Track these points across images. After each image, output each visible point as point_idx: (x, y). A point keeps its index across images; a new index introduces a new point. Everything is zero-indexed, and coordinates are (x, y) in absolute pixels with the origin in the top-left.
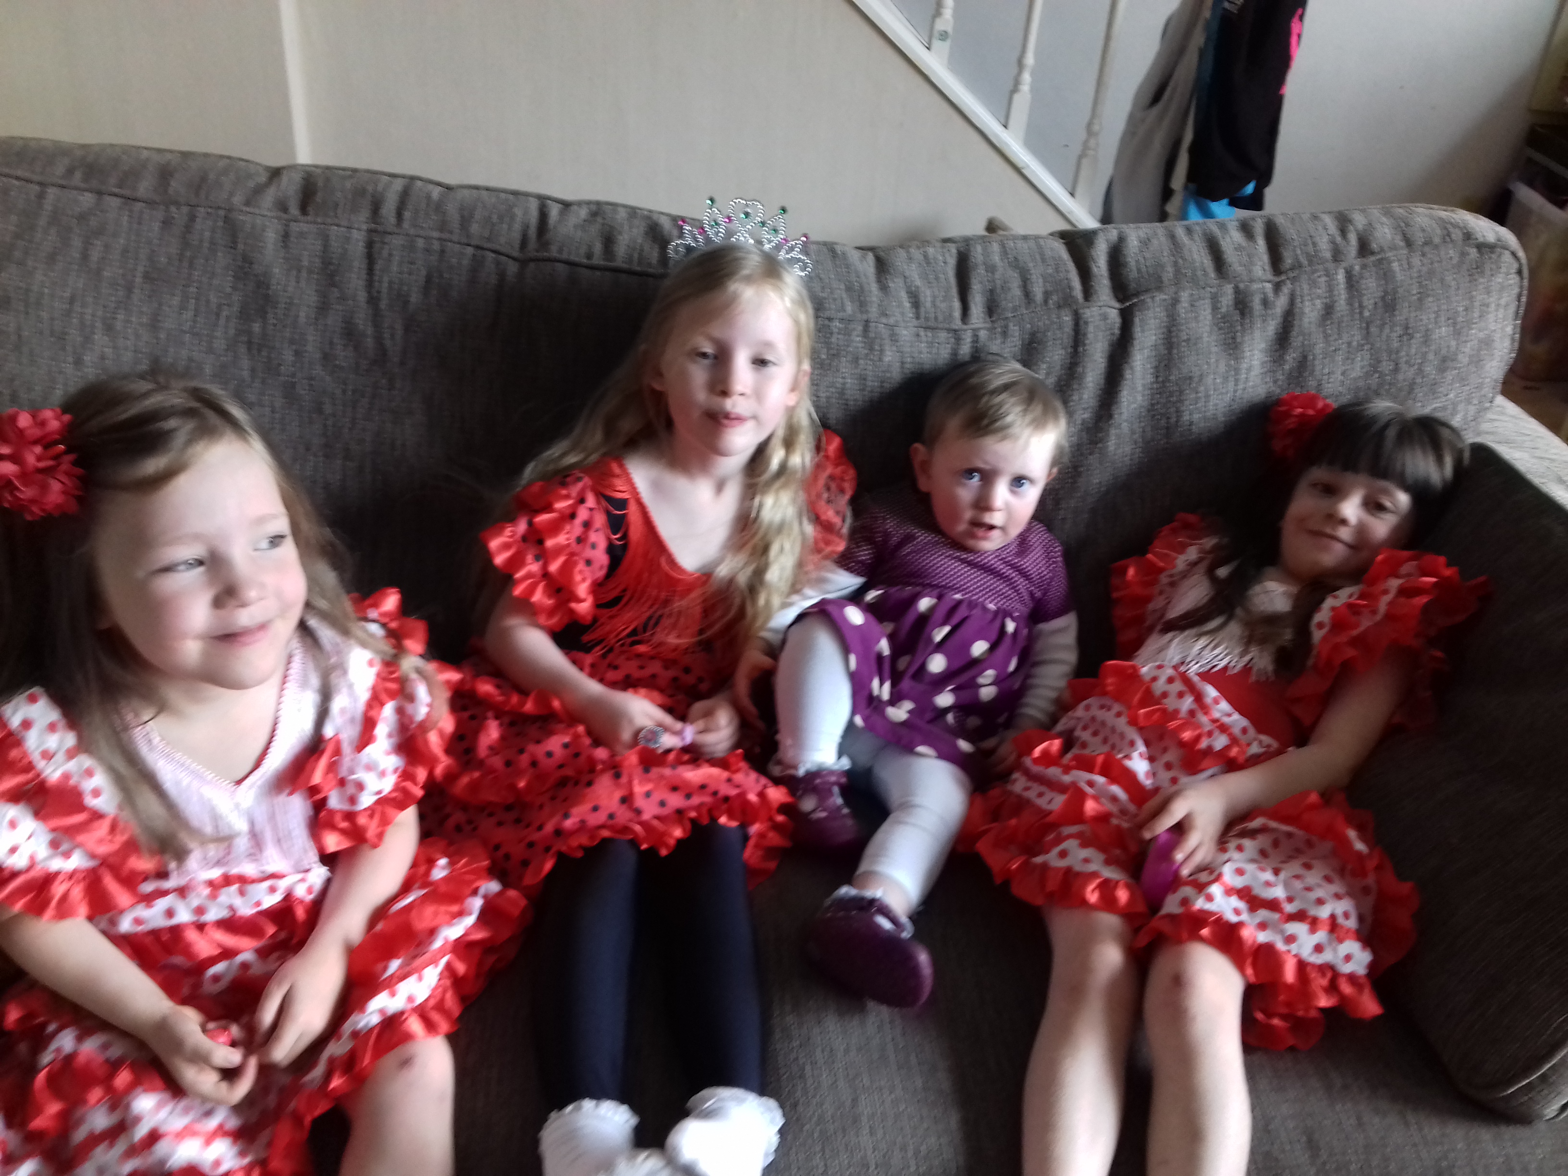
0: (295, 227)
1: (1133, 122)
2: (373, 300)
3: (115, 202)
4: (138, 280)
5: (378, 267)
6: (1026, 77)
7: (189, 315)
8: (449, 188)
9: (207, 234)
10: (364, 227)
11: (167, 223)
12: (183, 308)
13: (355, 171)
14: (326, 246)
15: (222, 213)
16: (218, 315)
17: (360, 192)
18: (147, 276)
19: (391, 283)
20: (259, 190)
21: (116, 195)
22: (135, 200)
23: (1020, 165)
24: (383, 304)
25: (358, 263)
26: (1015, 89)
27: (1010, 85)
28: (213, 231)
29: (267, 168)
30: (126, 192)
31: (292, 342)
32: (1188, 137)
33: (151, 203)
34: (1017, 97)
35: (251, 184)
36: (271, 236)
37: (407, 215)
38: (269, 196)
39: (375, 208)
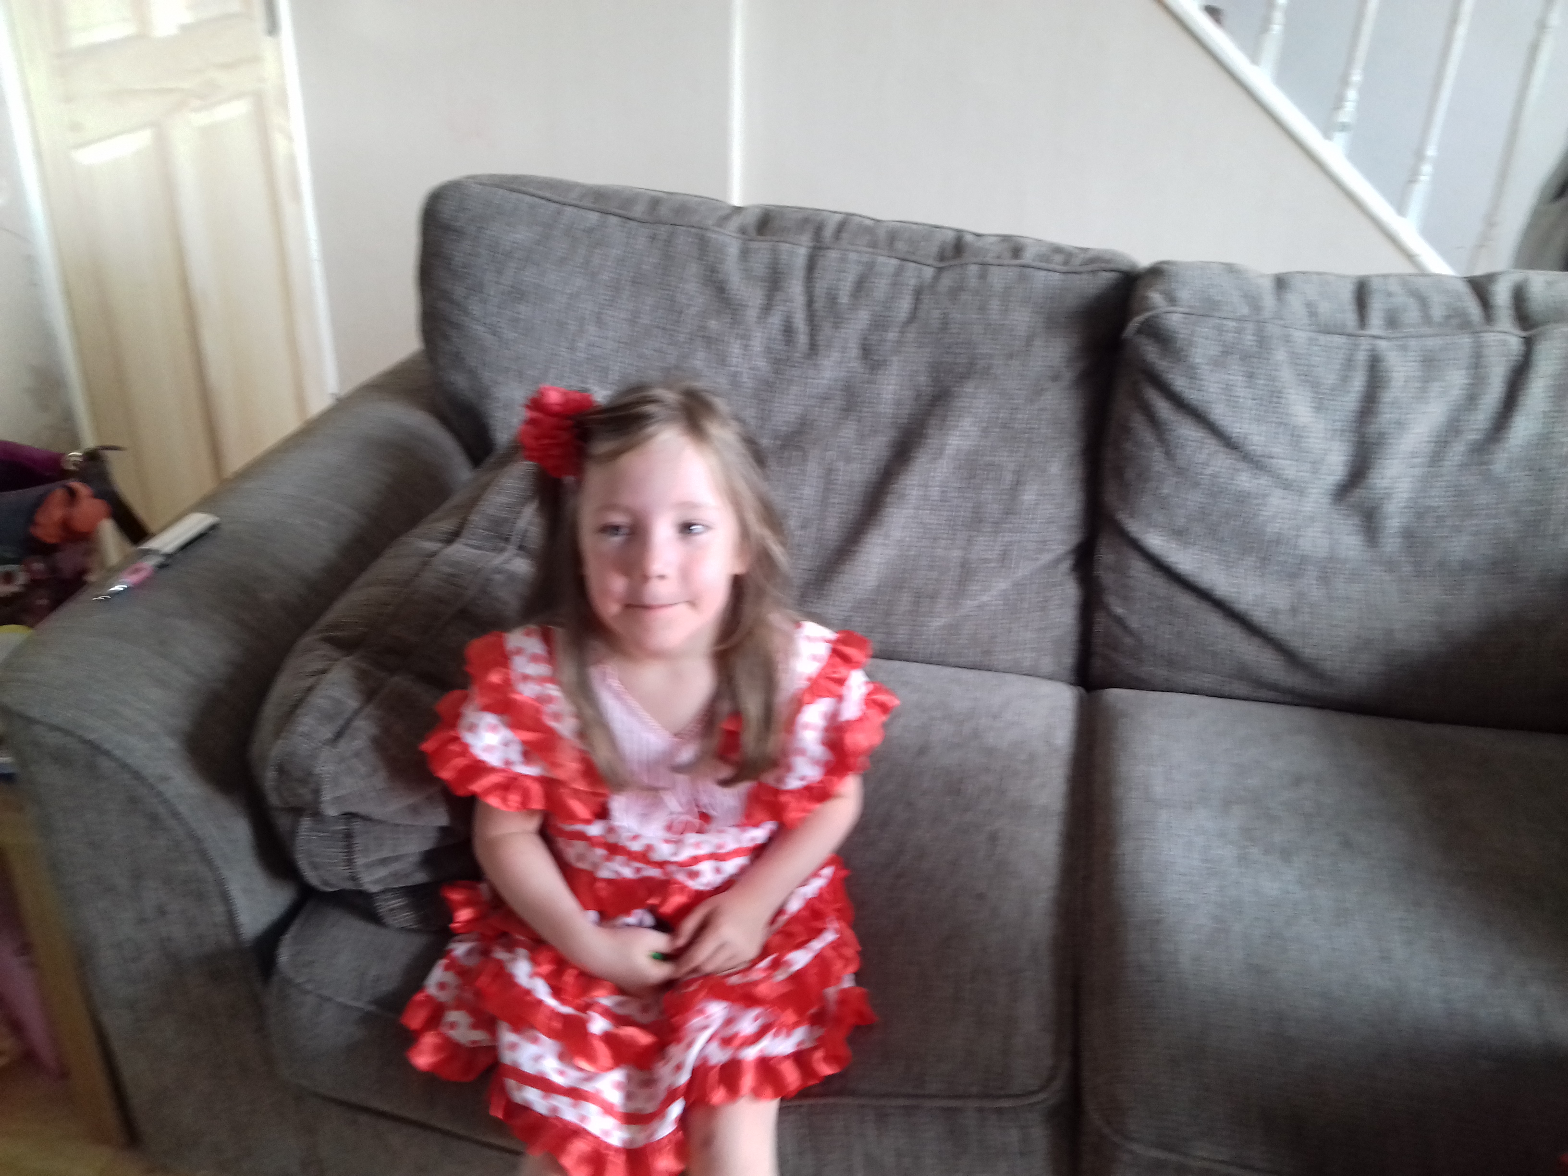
0: (752, 245)
3: (615, 220)
5: (818, 273)
6: (1427, 169)
8: (878, 221)
9: (684, 248)
10: (808, 244)
13: (799, 209)
14: (774, 258)
15: (697, 231)
18: (633, 281)
19: (826, 288)
20: (726, 218)
21: (615, 214)
22: (631, 219)
24: (818, 307)
25: (800, 272)
26: (1412, 181)
27: (1407, 176)
28: (689, 246)
29: (731, 207)
30: (625, 213)
33: (642, 222)
34: (1415, 187)
35: (721, 213)
36: (733, 249)
37: (844, 235)
38: (734, 223)
39: (819, 229)
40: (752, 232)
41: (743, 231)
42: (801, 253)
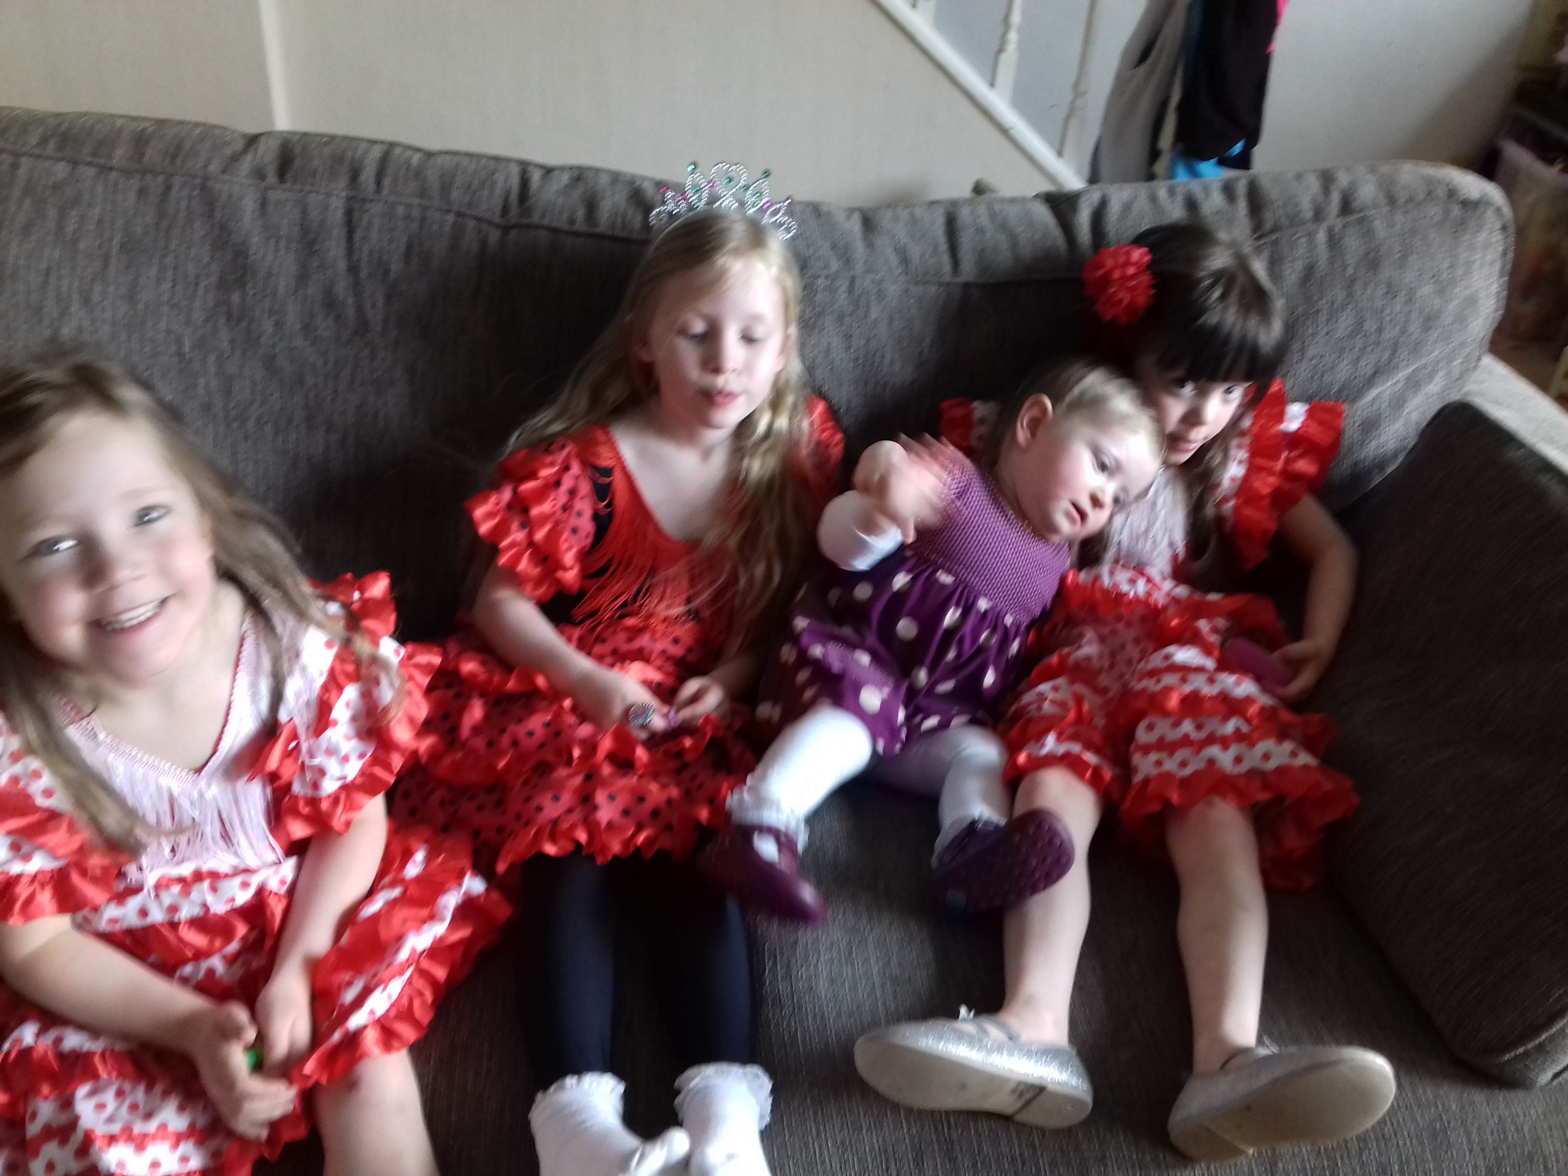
0: (273, 196)
1: (1121, 82)
2: (353, 269)
3: (90, 172)
4: (115, 250)
5: (358, 235)
6: (1013, 37)
7: (166, 286)
8: (429, 154)
9: (184, 204)
10: (344, 194)
11: (142, 192)
12: (159, 280)
13: (333, 137)
14: (304, 213)
15: (198, 181)
16: (197, 285)
17: (338, 159)
18: (123, 247)
19: (371, 252)
20: (235, 158)
21: (90, 164)
22: (111, 169)
23: (1007, 126)
24: (364, 274)
25: (338, 232)
26: (1001, 50)
27: (995, 47)
28: (190, 199)
29: (244, 136)
30: (102, 161)
31: (271, 312)
32: (1176, 97)
33: (127, 173)
34: (1003, 57)
35: (228, 151)
36: (249, 204)
37: (387, 181)
38: (247, 164)
39: (355, 174)
40: (272, 178)
41: (259, 174)
42: (337, 205)
